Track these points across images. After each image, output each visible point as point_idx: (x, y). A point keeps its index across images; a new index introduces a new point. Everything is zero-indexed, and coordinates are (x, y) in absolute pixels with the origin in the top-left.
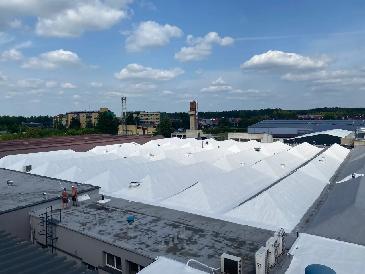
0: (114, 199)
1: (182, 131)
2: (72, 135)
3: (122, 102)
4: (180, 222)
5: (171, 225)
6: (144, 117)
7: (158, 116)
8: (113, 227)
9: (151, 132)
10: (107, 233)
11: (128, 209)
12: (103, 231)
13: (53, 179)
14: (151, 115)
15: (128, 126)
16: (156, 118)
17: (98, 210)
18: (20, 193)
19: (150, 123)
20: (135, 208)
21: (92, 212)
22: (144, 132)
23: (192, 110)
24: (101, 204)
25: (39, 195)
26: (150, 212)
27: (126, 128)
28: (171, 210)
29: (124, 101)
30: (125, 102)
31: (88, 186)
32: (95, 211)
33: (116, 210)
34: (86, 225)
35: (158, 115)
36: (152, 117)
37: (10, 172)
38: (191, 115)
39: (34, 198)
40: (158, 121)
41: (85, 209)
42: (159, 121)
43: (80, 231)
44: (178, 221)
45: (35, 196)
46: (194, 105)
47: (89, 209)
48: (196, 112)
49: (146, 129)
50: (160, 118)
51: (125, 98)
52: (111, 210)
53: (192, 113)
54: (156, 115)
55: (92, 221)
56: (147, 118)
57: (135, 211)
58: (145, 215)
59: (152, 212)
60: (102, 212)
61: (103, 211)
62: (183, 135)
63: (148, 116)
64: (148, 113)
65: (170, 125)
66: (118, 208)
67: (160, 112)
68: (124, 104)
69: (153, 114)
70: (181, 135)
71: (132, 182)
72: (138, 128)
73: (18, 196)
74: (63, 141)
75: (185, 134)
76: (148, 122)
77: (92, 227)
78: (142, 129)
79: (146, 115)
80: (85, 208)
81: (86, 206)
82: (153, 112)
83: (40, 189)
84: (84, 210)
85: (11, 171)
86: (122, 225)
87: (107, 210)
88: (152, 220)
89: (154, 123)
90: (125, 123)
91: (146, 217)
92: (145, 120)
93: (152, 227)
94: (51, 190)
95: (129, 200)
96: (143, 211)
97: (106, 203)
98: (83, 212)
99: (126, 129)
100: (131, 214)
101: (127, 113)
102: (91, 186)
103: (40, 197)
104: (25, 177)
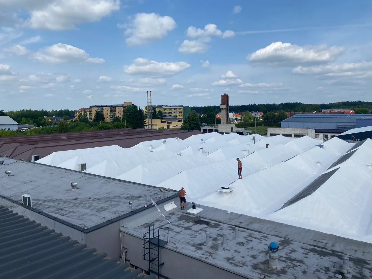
0: (206, 208)
1: (206, 126)
2: (103, 129)
3: (148, 96)
4: (318, 245)
5: (312, 250)
6: (166, 111)
7: (181, 110)
8: (239, 252)
9: (175, 126)
10: (239, 263)
11: (234, 223)
12: (232, 259)
13: (121, 181)
14: (174, 109)
15: (153, 120)
16: (179, 112)
17: (198, 225)
18: (90, 198)
19: (173, 117)
20: (242, 223)
21: (191, 227)
22: (168, 126)
23: (223, 103)
24: (194, 214)
25: (114, 201)
26: (267, 229)
27: (151, 122)
28: (293, 227)
29: (149, 94)
30: (151, 96)
31: (169, 190)
32: (194, 225)
33: (221, 225)
34: (201, 249)
35: (181, 108)
36: (175, 111)
37: (64, 171)
38: (223, 109)
39: (112, 205)
40: (181, 115)
41: (181, 222)
42: (183, 114)
43: (203, 259)
44: (315, 244)
45: (110, 203)
46: (225, 98)
47: (185, 222)
48: (227, 106)
49: (171, 123)
50: (183, 113)
51: (151, 91)
52: (213, 224)
53: (224, 106)
54: (179, 109)
55: (204, 242)
56: (170, 112)
57: (245, 227)
58: (262, 233)
59: (270, 229)
60: (205, 228)
61: (205, 226)
62: (215, 130)
63: (171, 110)
64: (171, 106)
65: (198, 119)
66: (219, 221)
67: (183, 106)
68: (149, 97)
69: (175, 108)
70: (213, 130)
71: (223, 188)
72: (162, 122)
73: (90, 203)
74: (101, 136)
75: (217, 129)
76: (171, 116)
77: (212, 251)
78: (167, 124)
79: (168, 109)
80: (179, 220)
81: (178, 218)
82: (175, 106)
83: (110, 193)
84: (180, 224)
85: (66, 170)
86: (248, 249)
87: (207, 223)
88: (280, 242)
89: (177, 117)
90: (150, 116)
91: (267, 236)
92: (168, 114)
93: (289, 253)
94: (126, 196)
95: (227, 211)
96: (256, 226)
97: (199, 213)
98: (182, 227)
99: (151, 124)
100: (244, 231)
101: (152, 107)
102: (172, 190)
103: (118, 205)
104: (85, 178)
